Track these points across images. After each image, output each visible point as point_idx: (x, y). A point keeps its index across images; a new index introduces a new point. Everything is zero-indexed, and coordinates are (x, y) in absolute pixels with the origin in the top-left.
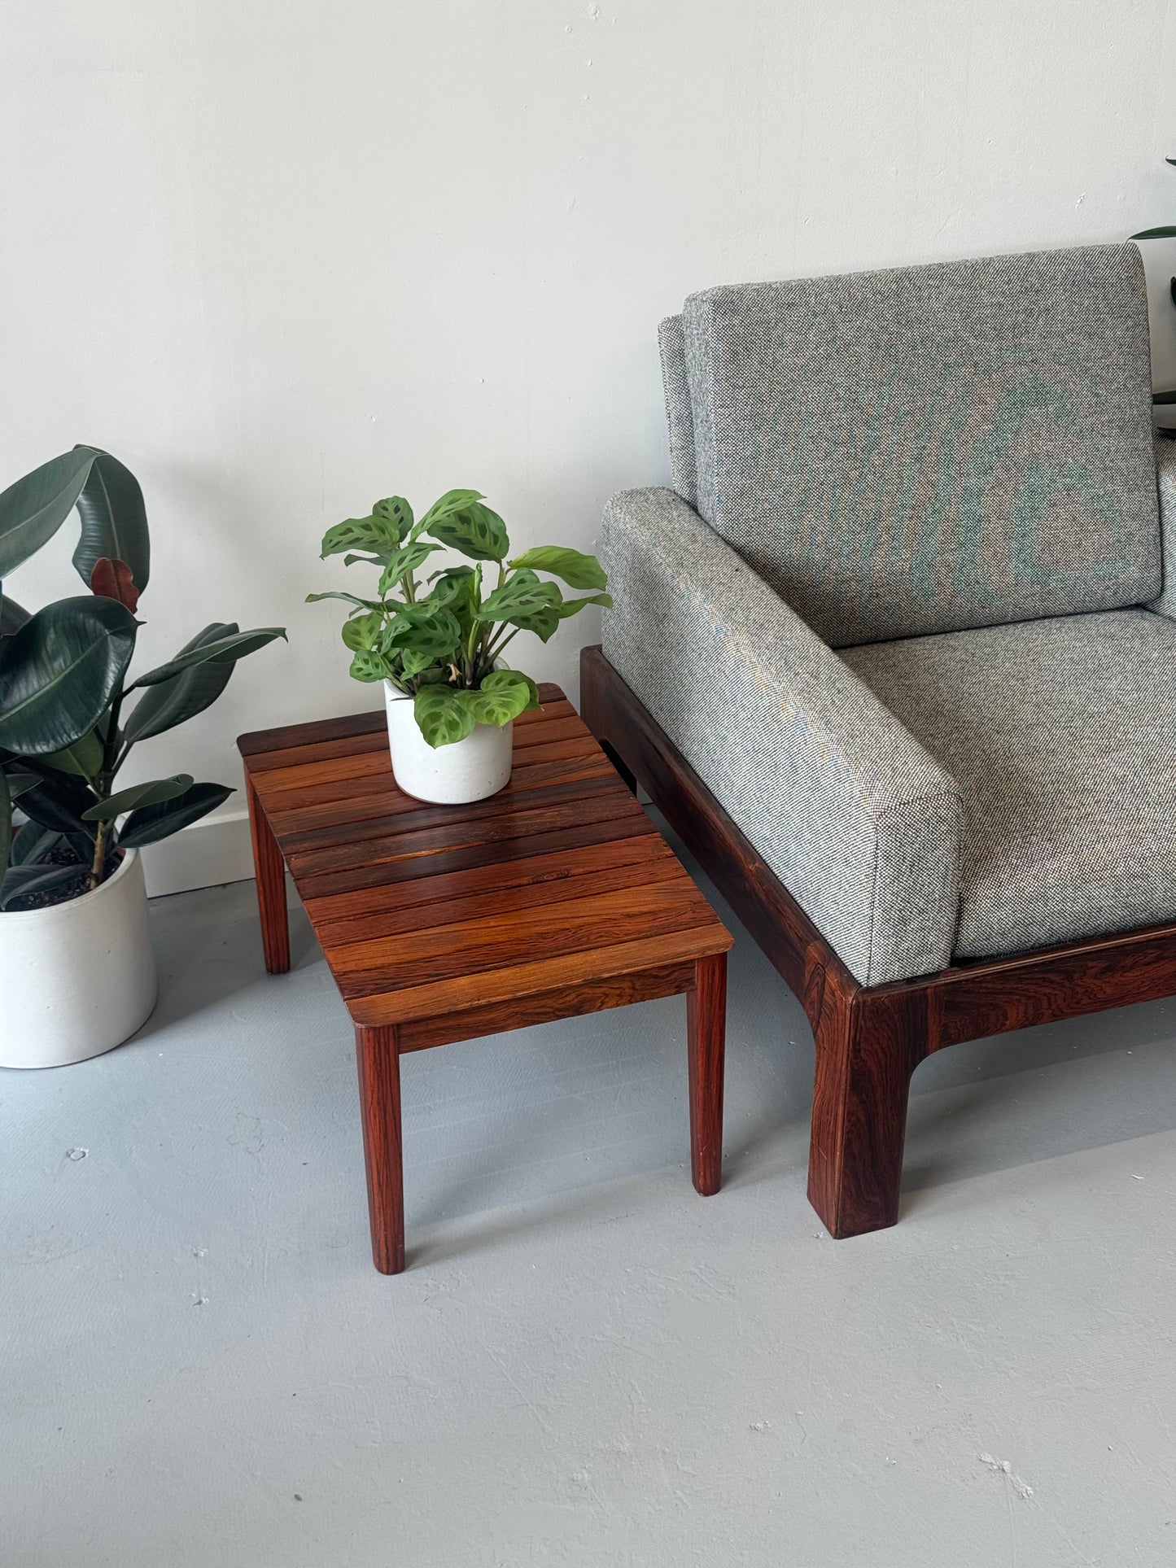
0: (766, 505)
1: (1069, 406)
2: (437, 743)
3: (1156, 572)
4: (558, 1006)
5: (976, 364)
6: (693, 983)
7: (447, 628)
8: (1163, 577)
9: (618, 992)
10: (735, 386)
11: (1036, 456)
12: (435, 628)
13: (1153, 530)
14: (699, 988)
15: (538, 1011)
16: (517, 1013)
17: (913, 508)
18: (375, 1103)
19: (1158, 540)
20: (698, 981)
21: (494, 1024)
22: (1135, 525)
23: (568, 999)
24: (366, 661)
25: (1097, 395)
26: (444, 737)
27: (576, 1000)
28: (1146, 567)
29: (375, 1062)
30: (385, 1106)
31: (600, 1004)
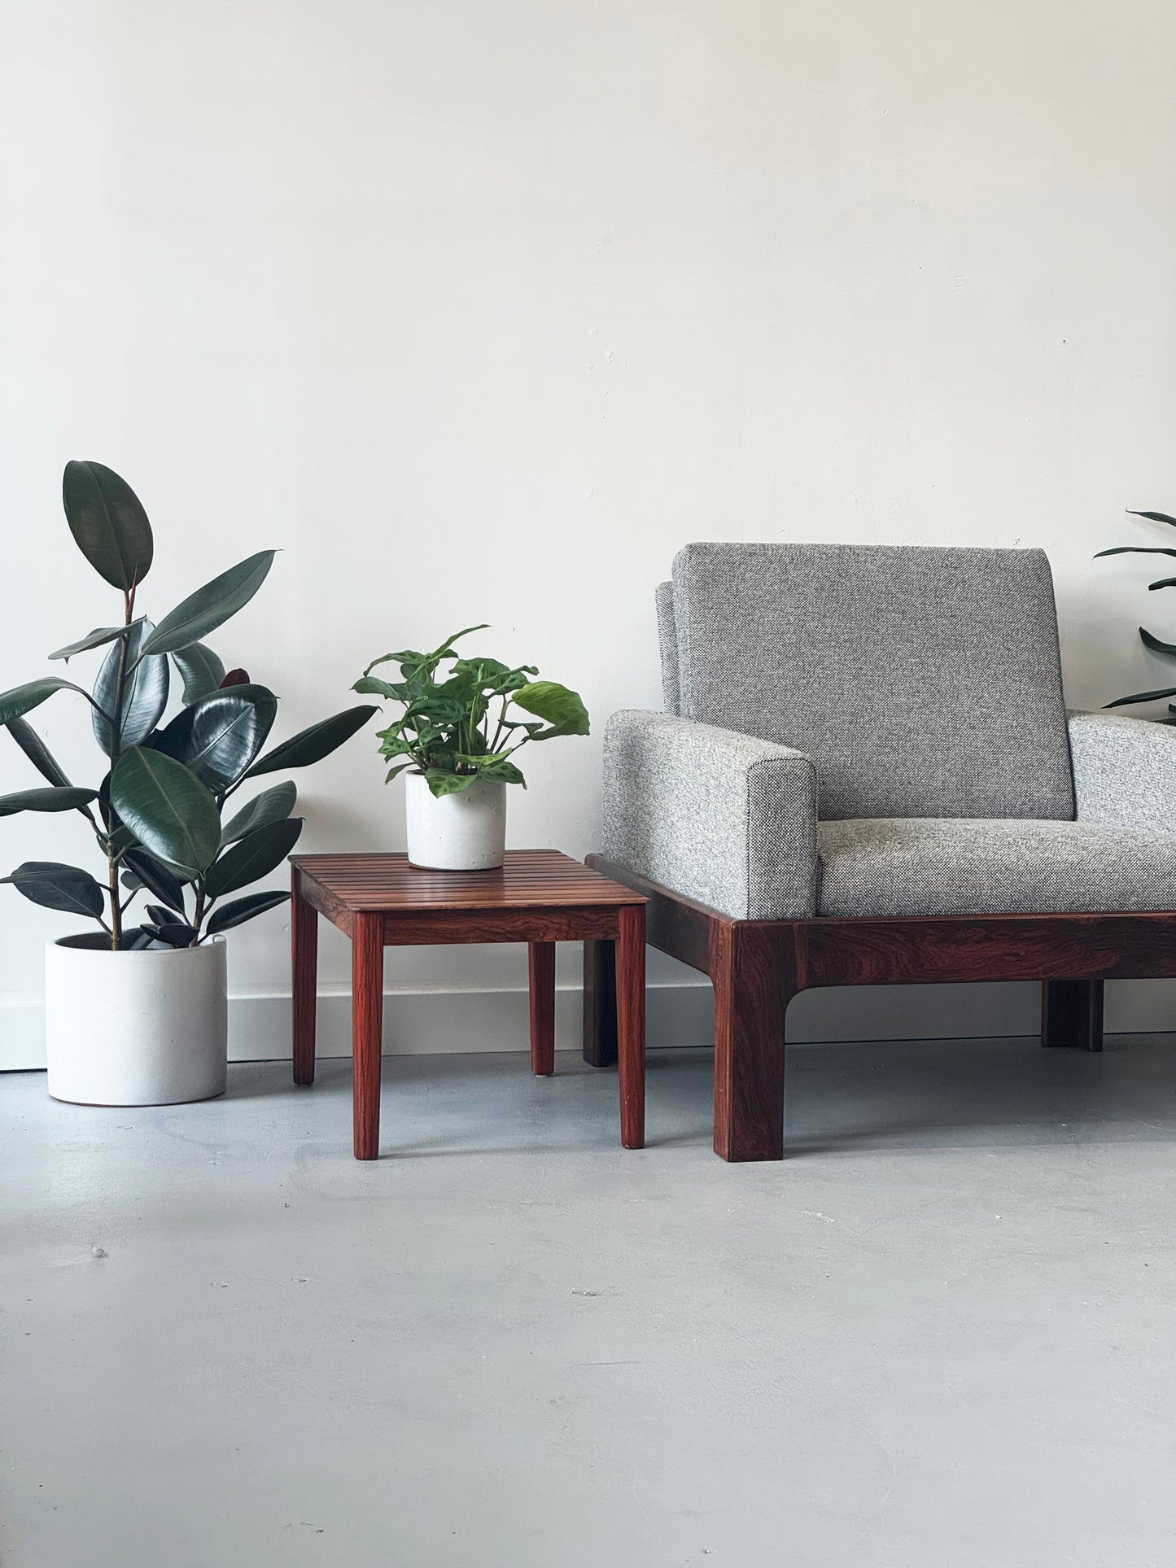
0: (729, 700)
1: (984, 654)
2: (439, 794)
3: (1067, 796)
4: (508, 929)
5: (903, 612)
6: (618, 932)
7: (454, 710)
8: (1075, 803)
9: (557, 926)
10: (705, 608)
11: (955, 687)
12: (445, 709)
13: (1063, 761)
14: (622, 935)
15: (493, 930)
16: (476, 929)
17: (852, 714)
18: (363, 986)
19: (1068, 771)
20: (621, 930)
21: (458, 933)
22: (1046, 755)
23: (518, 924)
24: (391, 744)
25: (1009, 649)
26: (445, 790)
27: (522, 928)
28: (1057, 789)
29: (365, 945)
30: (370, 987)
31: (542, 935)
